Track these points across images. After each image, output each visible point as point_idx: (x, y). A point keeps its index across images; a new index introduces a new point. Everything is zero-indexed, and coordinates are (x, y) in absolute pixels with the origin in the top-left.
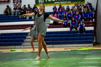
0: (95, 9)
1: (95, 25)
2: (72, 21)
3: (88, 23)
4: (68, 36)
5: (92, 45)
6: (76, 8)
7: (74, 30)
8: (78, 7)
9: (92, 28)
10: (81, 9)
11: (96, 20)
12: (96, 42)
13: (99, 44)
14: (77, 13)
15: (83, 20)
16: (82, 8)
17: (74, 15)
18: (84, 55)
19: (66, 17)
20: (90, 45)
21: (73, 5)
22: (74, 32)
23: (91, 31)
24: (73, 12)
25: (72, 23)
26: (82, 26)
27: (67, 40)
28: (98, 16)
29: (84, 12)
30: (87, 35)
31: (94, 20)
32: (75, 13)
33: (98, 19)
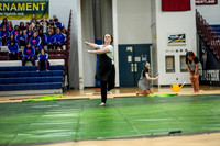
0: (66, 28)
1: (65, 56)
2: (26, 49)
3: (55, 53)
4: (17, 76)
5: (61, 90)
6: (33, 25)
7: (29, 64)
8: (38, 23)
9: (61, 62)
10: (41, 28)
11: (68, 48)
12: (68, 86)
13: (73, 88)
14: (35, 35)
15: (46, 47)
16: (45, 26)
17: (29, 37)
18: (44, 110)
19: (14, 41)
20: (57, 91)
21: (29, 21)
22: (30, 68)
23: (59, 67)
24: (27, 32)
25: (25, 52)
26: (43, 58)
27: (16, 82)
28: (71, 41)
29: (47, 34)
30: (52, 75)
31: (64, 47)
32: (32, 33)
33: (71, 46)
